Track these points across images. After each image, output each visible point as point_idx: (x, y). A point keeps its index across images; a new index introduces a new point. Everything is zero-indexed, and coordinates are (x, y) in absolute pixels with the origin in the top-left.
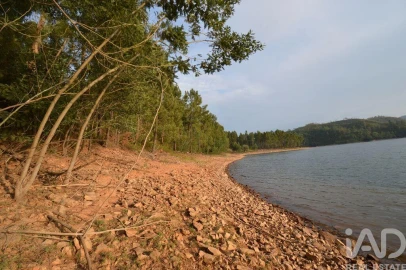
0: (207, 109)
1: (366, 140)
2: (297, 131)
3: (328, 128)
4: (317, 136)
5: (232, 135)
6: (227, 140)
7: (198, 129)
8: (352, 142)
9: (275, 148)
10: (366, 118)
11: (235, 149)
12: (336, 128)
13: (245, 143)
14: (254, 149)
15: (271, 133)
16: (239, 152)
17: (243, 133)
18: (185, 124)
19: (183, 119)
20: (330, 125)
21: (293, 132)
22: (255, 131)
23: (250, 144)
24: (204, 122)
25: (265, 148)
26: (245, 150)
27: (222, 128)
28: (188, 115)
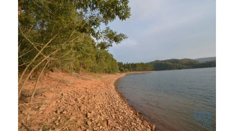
0: (108, 52)
1: (180, 69)
2: (151, 63)
3: (164, 63)
4: (159, 66)
5: (120, 64)
6: (118, 67)
7: (103, 62)
8: (174, 69)
9: (140, 71)
10: (180, 59)
11: (122, 71)
12: (167, 63)
13: (126, 68)
14: (130, 71)
15: (139, 64)
16: (123, 72)
17: (126, 63)
18: (97, 59)
19: (96, 56)
20: (165, 61)
21: (149, 64)
22: (131, 63)
23: (129, 68)
24: (106, 58)
25: (135, 70)
26: (126, 71)
27: (116, 61)
28: (99, 54)
